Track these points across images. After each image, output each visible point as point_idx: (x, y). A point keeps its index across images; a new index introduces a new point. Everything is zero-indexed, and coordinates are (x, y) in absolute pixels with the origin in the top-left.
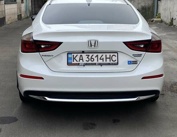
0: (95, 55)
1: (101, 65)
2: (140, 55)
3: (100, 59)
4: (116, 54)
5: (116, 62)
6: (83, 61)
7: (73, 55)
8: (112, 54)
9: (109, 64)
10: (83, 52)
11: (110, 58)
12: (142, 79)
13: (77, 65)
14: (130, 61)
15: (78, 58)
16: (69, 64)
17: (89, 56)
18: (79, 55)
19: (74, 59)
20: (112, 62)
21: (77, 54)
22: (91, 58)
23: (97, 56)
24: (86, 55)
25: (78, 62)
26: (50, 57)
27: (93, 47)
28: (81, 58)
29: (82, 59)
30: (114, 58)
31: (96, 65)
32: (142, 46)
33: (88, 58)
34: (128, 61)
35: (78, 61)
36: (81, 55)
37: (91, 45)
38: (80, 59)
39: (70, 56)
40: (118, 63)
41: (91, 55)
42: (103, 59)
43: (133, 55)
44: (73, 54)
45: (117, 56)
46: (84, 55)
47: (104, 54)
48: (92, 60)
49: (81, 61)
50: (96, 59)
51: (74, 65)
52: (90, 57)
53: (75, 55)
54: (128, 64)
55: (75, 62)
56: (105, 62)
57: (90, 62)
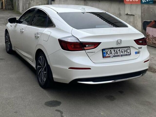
0: (118, 49)
1: (122, 56)
3: (121, 52)
4: (129, 48)
5: (130, 53)
6: (112, 54)
7: (106, 51)
8: (127, 48)
9: (126, 55)
10: (112, 48)
11: (126, 51)
12: (144, 62)
13: (109, 57)
14: (136, 52)
15: (109, 53)
17: (115, 50)
18: (109, 50)
19: (107, 53)
20: (127, 53)
21: (108, 50)
22: (116, 52)
23: (119, 50)
24: (114, 50)
25: (109, 55)
27: (119, 44)
28: (111, 52)
29: (111, 53)
30: (129, 51)
31: (119, 56)
32: (141, 42)
33: (114, 52)
34: (135, 52)
35: (109, 54)
36: (111, 50)
37: (118, 43)
38: (110, 53)
39: (104, 52)
40: (131, 54)
41: (116, 50)
42: (123, 52)
43: (138, 48)
44: (106, 50)
45: (129, 49)
46: (112, 50)
47: (123, 49)
48: (117, 53)
50: (119, 52)
51: (107, 57)
52: (115, 51)
53: (107, 50)
54: (136, 54)
55: (107, 55)
56: (124, 54)
57: (116, 54)
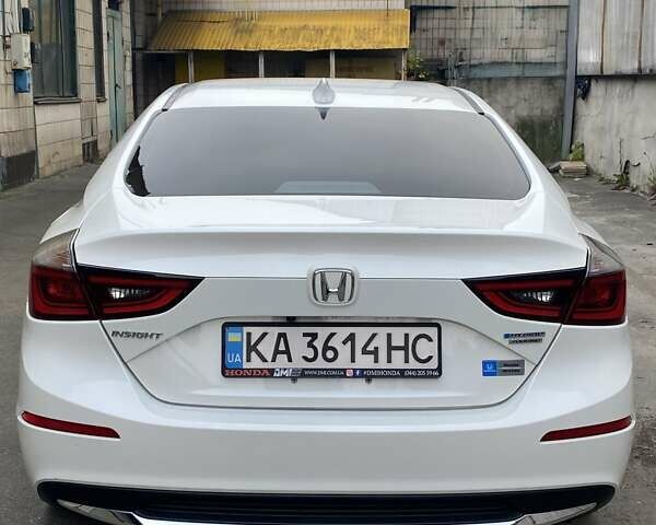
0: (344, 332)
1: (366, 375)
2: (535, 338)
3: (365, 351)
4: (432, 332)
5: (433, 364)
6: (290, 360)
7: (249, 334)
8: (414, 332)
9: (402, 374)
10: (291, 322)
11: (405, 348)
12: (544, 439)
13: (265, 376)
14: (494, 363)
15: (267, 348)
16: (229, 371)
17: (314, 336)
18: (274, 332)
19: (252, 348)
20: (413, 364)
21: (261, 330)
22: (326, 348)
23: (351, 338)
24: (305, 335)
25: (269, 365)
26: (148, 343)
27: (333, 299)
28: (282, 347)
29: (287, 352)
30: (425, 349)
31: (345, 376)
32: (546, 298)
33: (310, 345)
34: (485, 364)
35: (269, 358)
36: (281, 335)
37: (326, 293)
38: (277, 352)
39: (233, 337)
40: (439, 369)
41: (323, 332)
42: (375, 352)
43: (507, 336)
44: (246, 329)
45: (435, 338)
46: (295, 336)
47: (382, 332)
48: (330, 354)
49: (282, 358)
50: (344, 351)
51: (252, 376)
52: (319, 344)
53: (256, 332)
54: (485, 374)
55: (256, 363)
56: (383, 364)
57: (320, 363)
